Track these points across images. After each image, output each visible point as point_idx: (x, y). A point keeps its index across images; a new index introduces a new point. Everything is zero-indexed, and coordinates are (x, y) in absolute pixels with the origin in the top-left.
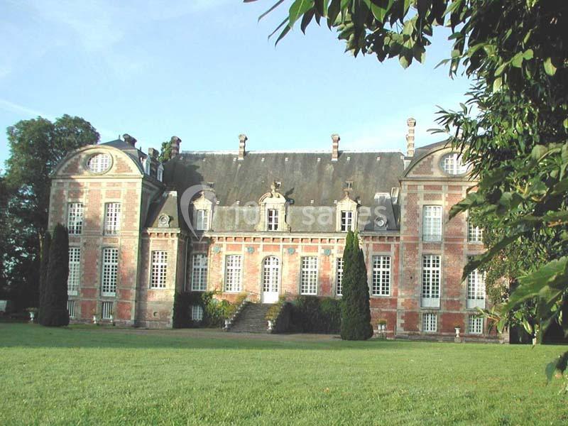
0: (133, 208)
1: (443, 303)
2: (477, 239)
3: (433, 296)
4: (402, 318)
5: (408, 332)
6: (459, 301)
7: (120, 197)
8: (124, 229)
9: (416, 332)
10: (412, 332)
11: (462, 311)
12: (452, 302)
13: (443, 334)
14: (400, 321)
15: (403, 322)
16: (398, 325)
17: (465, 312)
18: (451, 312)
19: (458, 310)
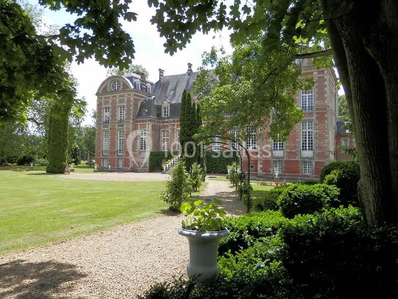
0: (130, 108)
1: (285, 154)
2: (307, 109)
3: (280, 150)
4: (261, 164)
5: (265, 173)
6: (295, 152)
7: (124, 102)
8: (126, 119)
9: (270, 173)
10: (267, 173)
11: (298, 158)
12: (292, 152)
13: (286, 174)
14: (260, 166)
15: (261, 166)
16: (259, 169)
17: (300, 160)
18: (290, 159)
19: (295, 158)
